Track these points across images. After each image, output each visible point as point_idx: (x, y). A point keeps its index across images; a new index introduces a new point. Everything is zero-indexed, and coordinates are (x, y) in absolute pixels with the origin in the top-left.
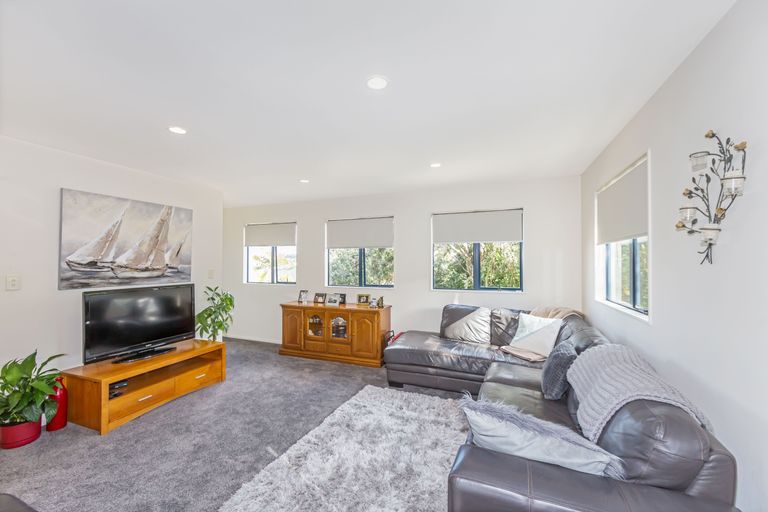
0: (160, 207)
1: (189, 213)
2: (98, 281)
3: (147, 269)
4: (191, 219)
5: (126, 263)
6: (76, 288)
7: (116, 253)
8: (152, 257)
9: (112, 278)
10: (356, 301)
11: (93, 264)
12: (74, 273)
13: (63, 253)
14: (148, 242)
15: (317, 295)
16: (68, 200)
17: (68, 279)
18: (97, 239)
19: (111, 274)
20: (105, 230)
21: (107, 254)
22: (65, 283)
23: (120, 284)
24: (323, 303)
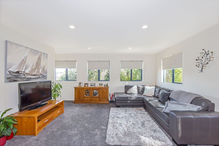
0: (38, 52)
1: (47, 55)
2: (19, 79)
3: (34, 75)
4: (47, 57)
5: (28, 72)
6: (12, 82)
7: (25, 68)
8: (36, 71)
9: (24, 78)
10: (99, 85)
11: (18, 72)
12: (11, 76)
13: (8, 67)
14: (35, 65)
15: (85, 84)
16: (9, 46)
17: (9, 78)
18: (19, 63)
19: (23, 76)
20: (22, 59)
21: (22, 69)
22: (8, 80)
23: (27, 80)
24: (88, 86)
